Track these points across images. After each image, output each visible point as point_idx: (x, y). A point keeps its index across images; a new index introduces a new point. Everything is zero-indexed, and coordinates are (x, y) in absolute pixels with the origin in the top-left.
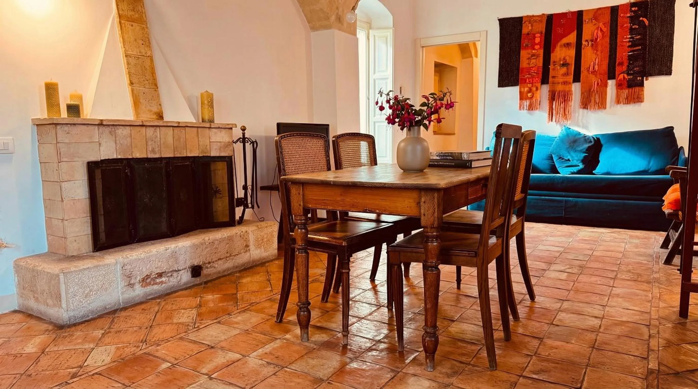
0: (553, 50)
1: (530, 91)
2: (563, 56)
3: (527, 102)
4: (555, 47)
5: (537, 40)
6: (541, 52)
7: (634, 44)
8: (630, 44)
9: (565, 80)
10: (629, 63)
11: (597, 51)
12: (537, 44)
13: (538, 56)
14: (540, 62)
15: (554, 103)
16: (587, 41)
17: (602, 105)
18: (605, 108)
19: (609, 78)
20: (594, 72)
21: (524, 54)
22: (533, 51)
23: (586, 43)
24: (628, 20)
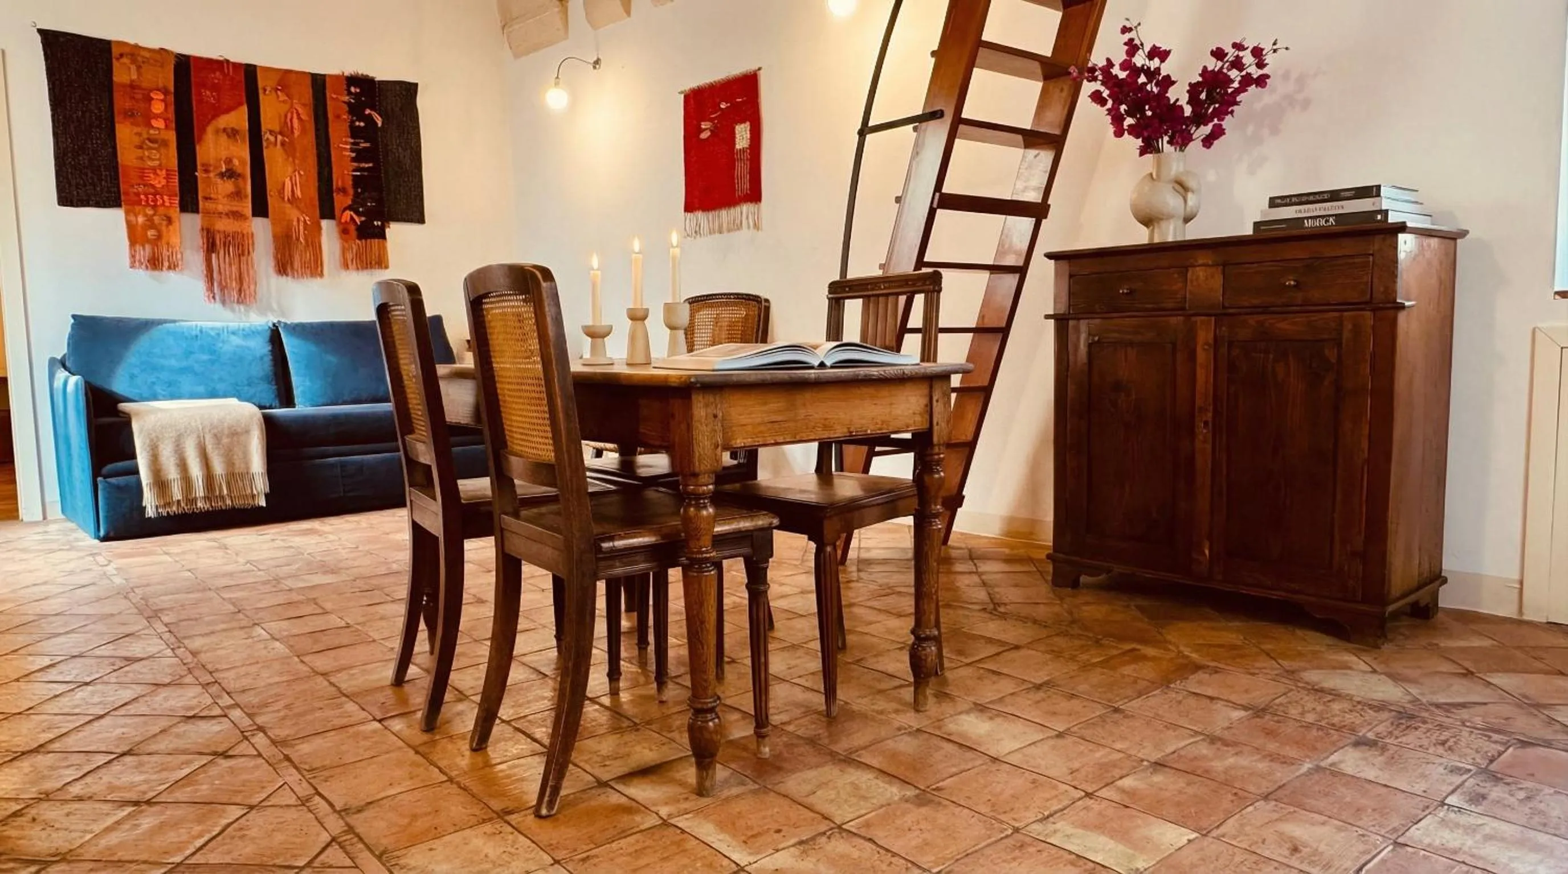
0: (200, 140)
1: (150, 224)
2: (224, 154)
3: (144, 249)
4: (203, 130)
5: (158, 108)
6: (172, 136)
7: (360, 156)
8: (353, 155)
9: (235, 209)
10: (356, 192)
11: (294, 158)
12: (157, 117)
13: (165, 143)
14: (171, 157)
15: (214, 255)
16: (271, 132)
17: (315, 268)
18: (321, 275)
19: (323, 216)
20: (293, 200)
21: (125, 133)
22: (152, 132)
23: (272, 139)
24: (346, 108)
